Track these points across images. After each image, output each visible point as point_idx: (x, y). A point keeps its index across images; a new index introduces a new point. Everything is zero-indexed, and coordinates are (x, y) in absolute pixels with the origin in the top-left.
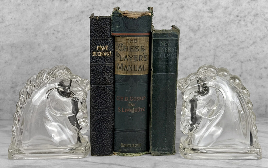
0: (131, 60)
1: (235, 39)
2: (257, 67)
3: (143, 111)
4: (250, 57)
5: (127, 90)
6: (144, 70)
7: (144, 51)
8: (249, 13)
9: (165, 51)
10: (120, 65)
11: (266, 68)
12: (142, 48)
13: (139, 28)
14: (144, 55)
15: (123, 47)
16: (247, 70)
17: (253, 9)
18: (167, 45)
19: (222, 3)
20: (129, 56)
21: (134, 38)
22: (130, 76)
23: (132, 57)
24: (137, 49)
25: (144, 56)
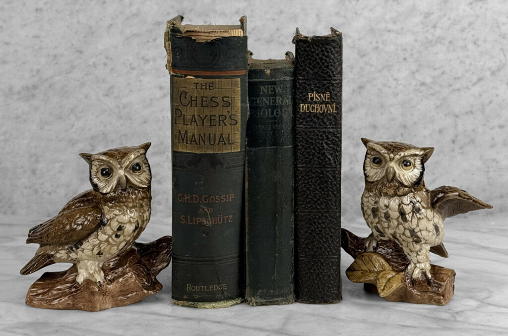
0: (203, 123)
1: (443, 73)
2: (484, 125)
3: (229, 221)
4: (472, 107)
5: (196, 183)
6: (229, 144)
7: (229, 106)
8: (470, 24)
9: (271, 104)
10: (183, 132)
11: (501, 127)
12: (225, 101)
13: (218, 60)
14: (230, 114)
15: (188, 98)
16: (465, 131)
17: (477, 16)
18: (273, 93)
19: (419, 5)
20: (199, 116)
21: (209, 81)
22: (201, 155)
23: (204, 119)
24: (213, 101)
25: (230, 116)
